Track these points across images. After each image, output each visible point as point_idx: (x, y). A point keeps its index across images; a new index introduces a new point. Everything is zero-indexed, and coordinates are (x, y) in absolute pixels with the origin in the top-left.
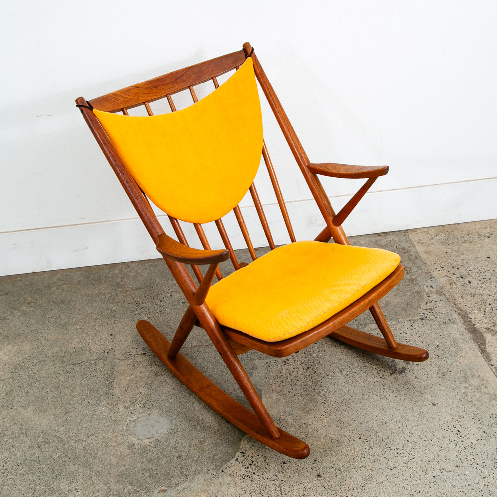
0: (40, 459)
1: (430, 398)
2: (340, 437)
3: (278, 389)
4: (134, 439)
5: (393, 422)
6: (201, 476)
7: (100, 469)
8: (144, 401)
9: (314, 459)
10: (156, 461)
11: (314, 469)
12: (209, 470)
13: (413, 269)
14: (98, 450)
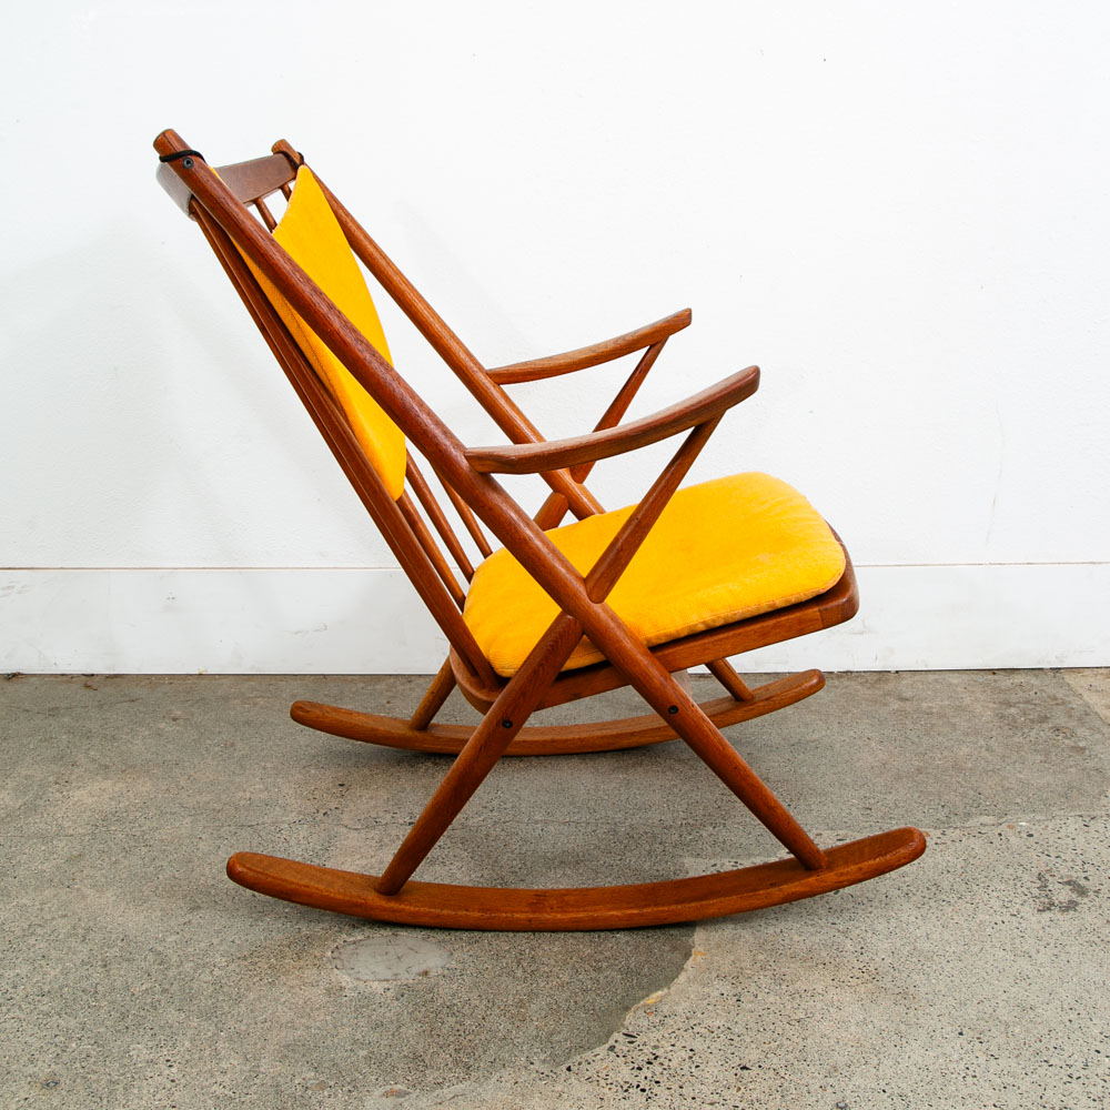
0: (99, 988)
2: (903, 1027)
4: (347, 978)
5: (1051, 1006)
6: (507, 1074)
7: (244, 1028)
10: (393, 1028)
11: (830, 1090)
12: (532, 1063)
13: (1081, 731)
14: (249, 989)
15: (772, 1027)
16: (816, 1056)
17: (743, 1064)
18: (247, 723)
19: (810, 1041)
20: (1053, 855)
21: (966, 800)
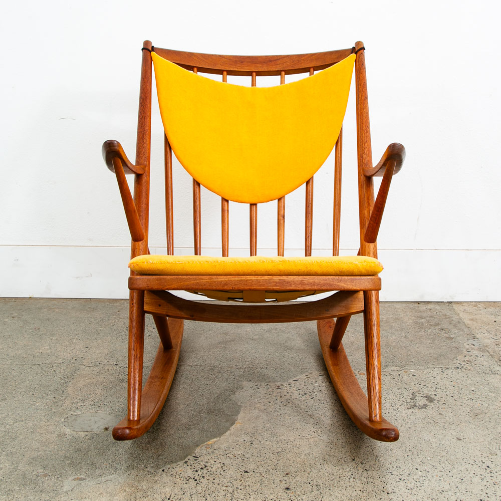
1: (454, 433)
2: (327, 457)
3: (262, 407)
4: (69, 430)
6: (133, 472)
7: (14, 450)
8: (97, 400)
9: (286, 473)
10: (85, 452)
11: (284, 482)
12: (147, 468)
13: (453, 330)
14: (21, 434)
15: (264, 455)
16: (282, 468)
17: (246, 470)
18: (48, 319)
19: (281, 461)
20: (422, 384)
21: (387, 360)
